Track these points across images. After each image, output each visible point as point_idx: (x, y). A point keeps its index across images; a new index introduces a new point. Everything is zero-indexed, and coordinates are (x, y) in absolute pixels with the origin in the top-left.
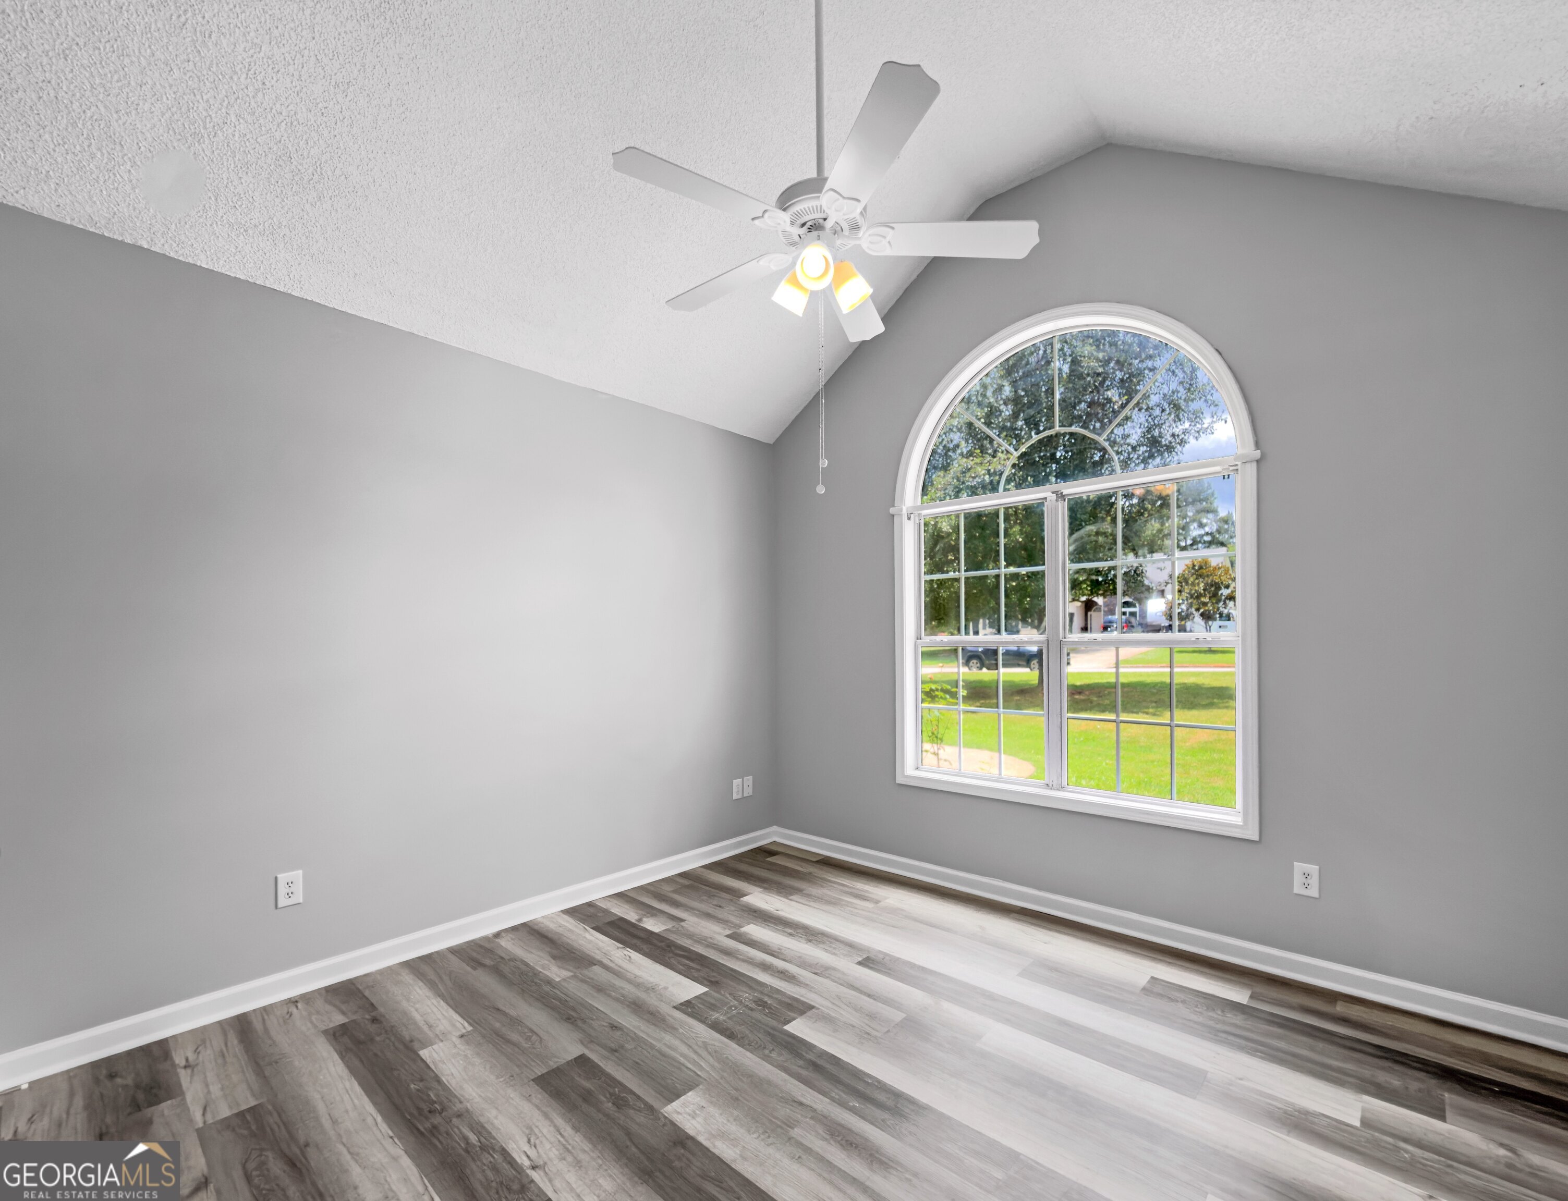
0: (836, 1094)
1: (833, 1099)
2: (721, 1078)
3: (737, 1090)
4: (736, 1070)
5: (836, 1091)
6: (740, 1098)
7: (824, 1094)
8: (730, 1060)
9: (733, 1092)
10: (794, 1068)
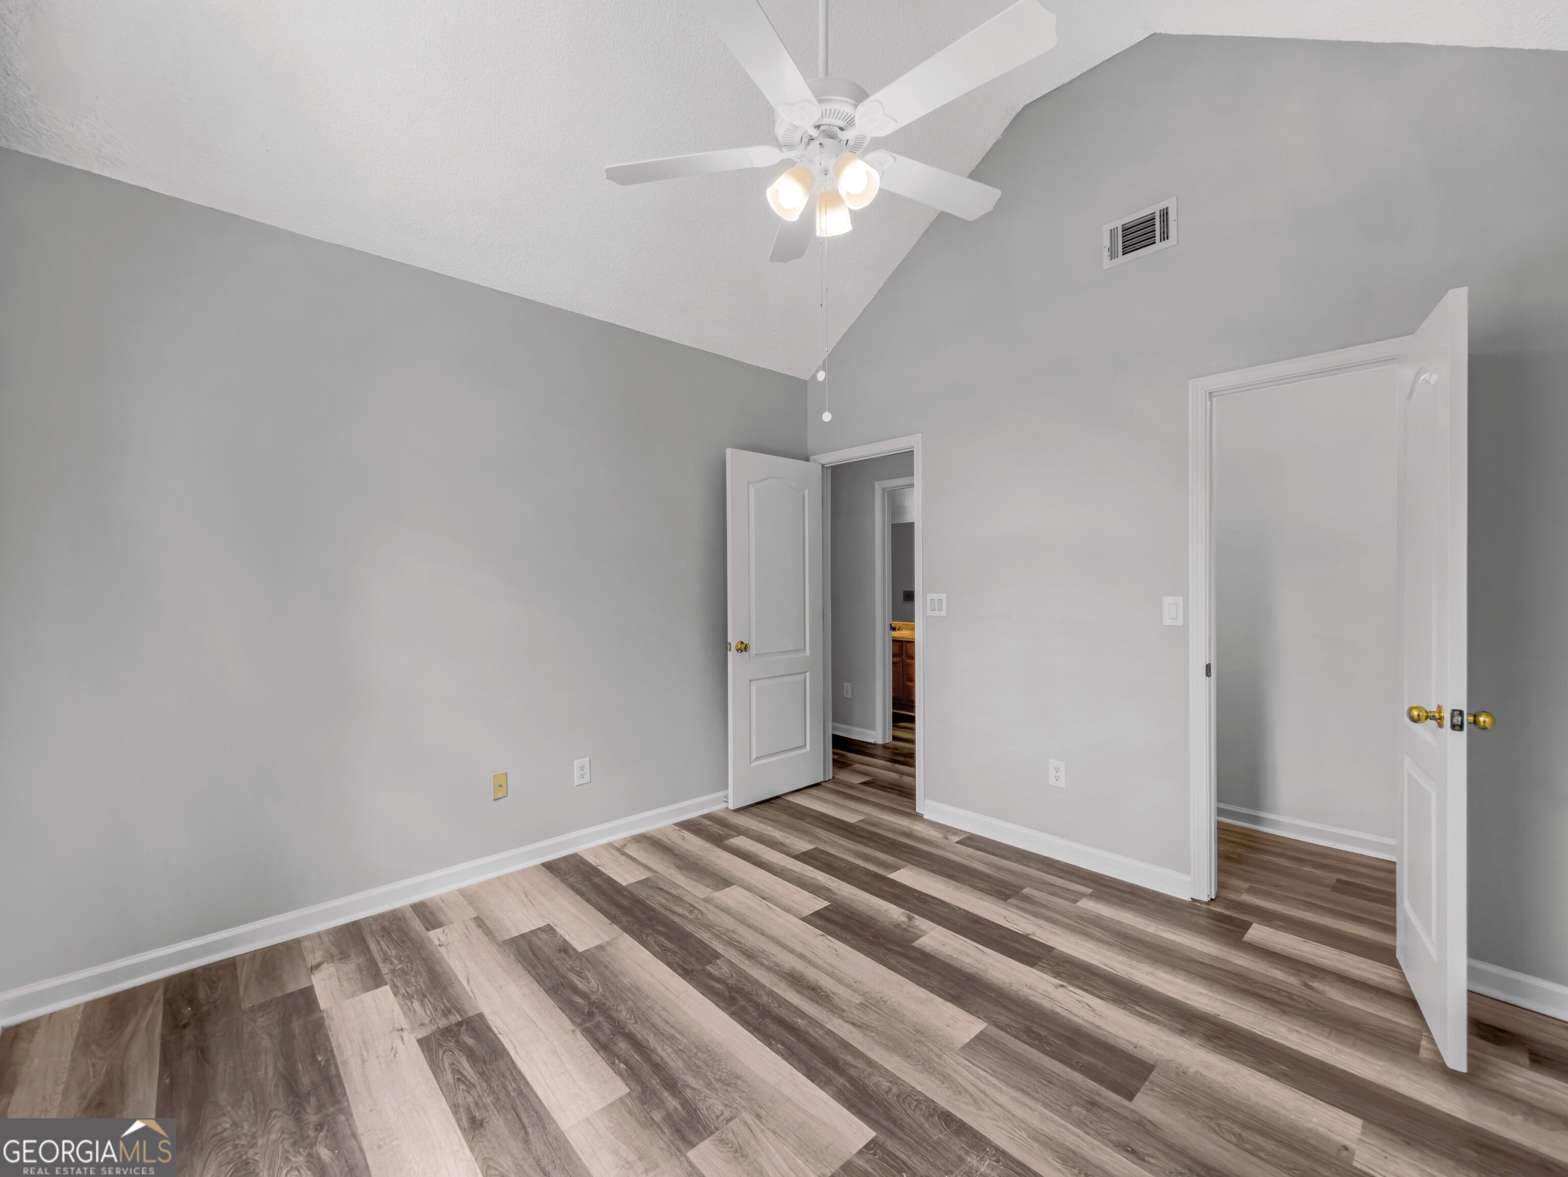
0: (816, 1032)
1: (822, 1027)
2: (940, 1055)
3: (919, 1042)
4: (927, 1066)
5: (817, 1036)
6: (914, 1033)
7: (829, 1033)
8: (936, 1078)
9: (923, 1039)
10: (860, 1064)
